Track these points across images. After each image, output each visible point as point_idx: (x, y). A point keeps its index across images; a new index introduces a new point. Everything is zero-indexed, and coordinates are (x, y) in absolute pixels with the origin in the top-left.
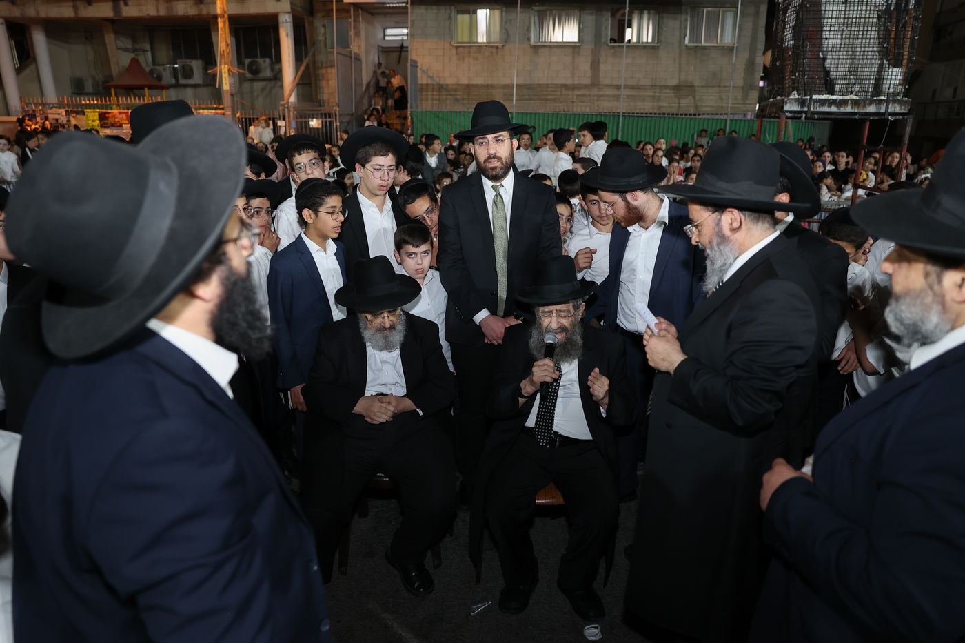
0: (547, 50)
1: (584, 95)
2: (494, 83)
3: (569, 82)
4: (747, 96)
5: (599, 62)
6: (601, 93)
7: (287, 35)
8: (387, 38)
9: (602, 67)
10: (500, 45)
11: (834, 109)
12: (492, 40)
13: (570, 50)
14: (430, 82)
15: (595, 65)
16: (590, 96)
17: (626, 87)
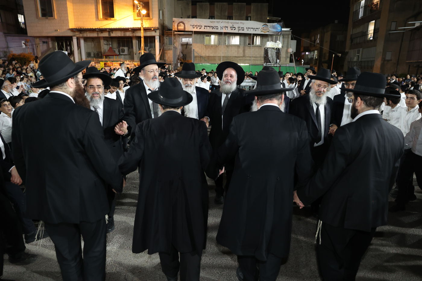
0: (231, 47)
1: (241, 59)
2: (216, 56)
3: (237, 56)
4: (286, 60)
5: (245, 50)
6: (246, 59)
7: (158, 42)
8: (183, 41)
9: (246, 51)
10: (218, 45)
11: (270, 65)
12: (215, 44)
13: (237, 47)
14: (198, 55)
15: (244, 51)
16: (243, 59)
17: (252, 57)
